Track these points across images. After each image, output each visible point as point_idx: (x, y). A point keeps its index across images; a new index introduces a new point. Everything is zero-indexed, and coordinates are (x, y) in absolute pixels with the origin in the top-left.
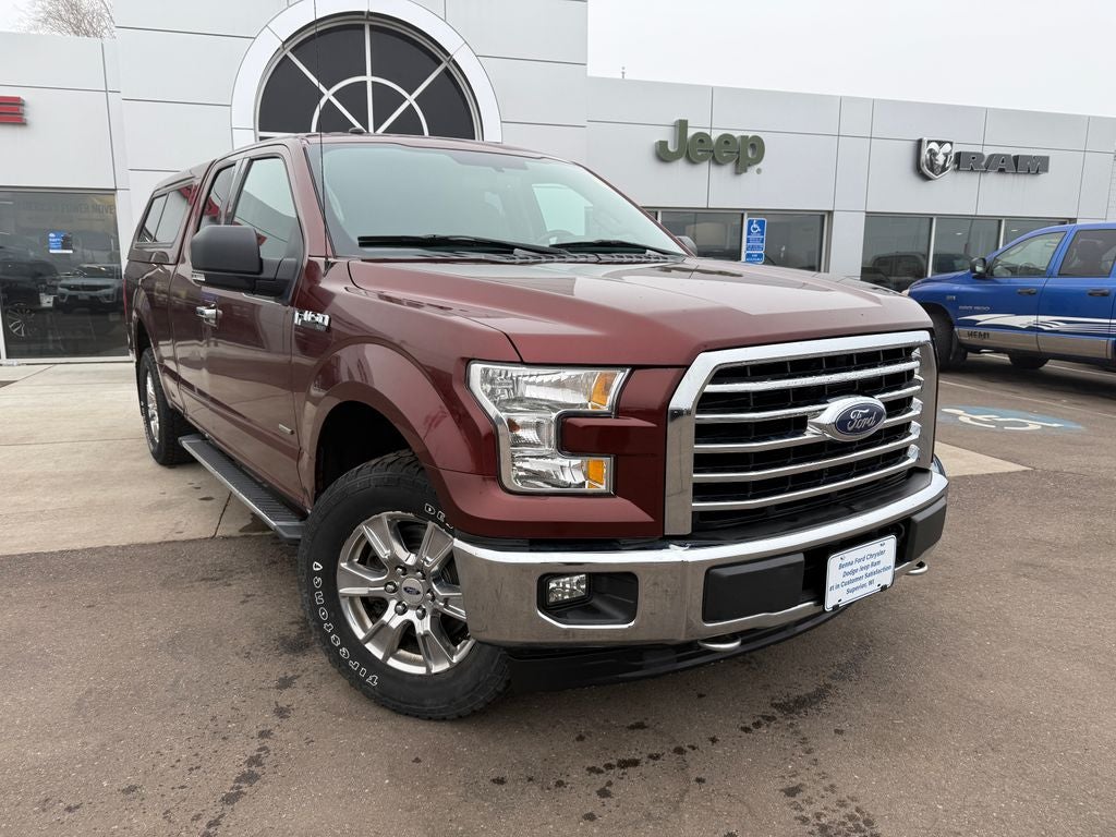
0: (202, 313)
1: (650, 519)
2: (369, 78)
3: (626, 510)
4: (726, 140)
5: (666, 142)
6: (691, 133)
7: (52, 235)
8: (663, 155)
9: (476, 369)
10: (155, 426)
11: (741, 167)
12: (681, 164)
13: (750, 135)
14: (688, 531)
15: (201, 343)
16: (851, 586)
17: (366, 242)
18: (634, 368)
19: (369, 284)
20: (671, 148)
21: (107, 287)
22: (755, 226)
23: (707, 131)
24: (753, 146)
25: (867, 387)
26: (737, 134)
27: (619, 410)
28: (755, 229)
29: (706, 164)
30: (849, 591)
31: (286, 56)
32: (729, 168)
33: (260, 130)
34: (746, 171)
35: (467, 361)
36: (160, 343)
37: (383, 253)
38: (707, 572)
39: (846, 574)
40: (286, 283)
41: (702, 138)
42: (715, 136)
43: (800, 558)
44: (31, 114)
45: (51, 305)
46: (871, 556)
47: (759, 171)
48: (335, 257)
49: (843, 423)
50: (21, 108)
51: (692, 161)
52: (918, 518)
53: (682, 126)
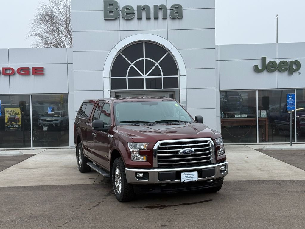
0: (93, 134)
1: (151, 165)
2: (144, 59)
3: (148, 164)
4: (283, 63)
5: (257, 66)
6: (268, 61)
7: (49, 108)
8: (256, 70)
9: (129, 143)
10: (80, 162)
11: (291, 72)
12: (265, 73)
13: (294, 60)
14: (157, 167)
15: (93, 142)
16: (187, 179)
17: (121, 122)
18: (149, 143)
19: (119, 131)
20: (260, 67)
21: (57, 120)
22: (290, 96)
23: (275, 60)
24: (295, 64)
25: (192, 147)
26: (288, 60)
27: (147, 149)
28: (290, 98)
29: (275, 73)
30: (186, 179)
31: (120, 54)
32: (286, 73)
33: (111, 77)
34: (293, 74)
35: (128, 142)
36: (84, 141)
37: (127, 124)
38: (159, 173)
39: (185, 176)
40: (108, 130)
41: (273, 63)
42: (278, 62)
43: (175, 172)
44: (46, 72)
45: (47, 130)
46: (191, 174)
47: (299, 73)
48: (115, 125)
49: (184, 152)
50: (43, 70)
51: (270, 71)
52: (203, 170)
53: (264, 59)
